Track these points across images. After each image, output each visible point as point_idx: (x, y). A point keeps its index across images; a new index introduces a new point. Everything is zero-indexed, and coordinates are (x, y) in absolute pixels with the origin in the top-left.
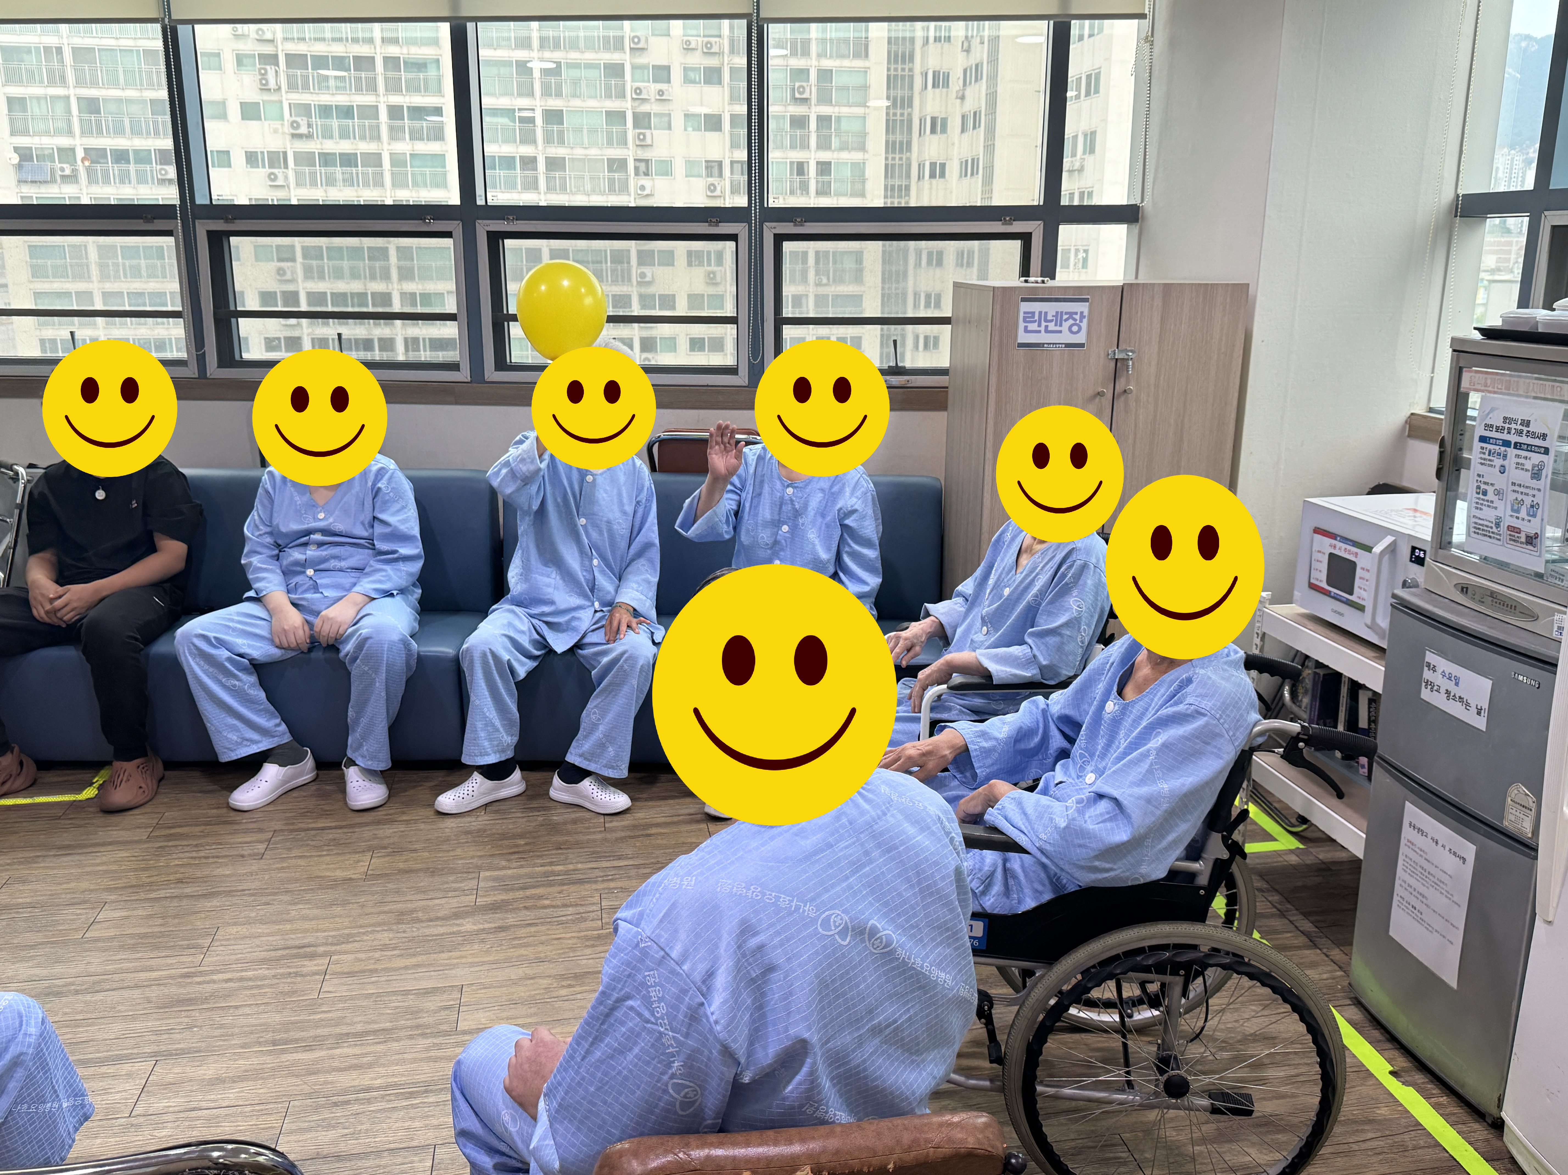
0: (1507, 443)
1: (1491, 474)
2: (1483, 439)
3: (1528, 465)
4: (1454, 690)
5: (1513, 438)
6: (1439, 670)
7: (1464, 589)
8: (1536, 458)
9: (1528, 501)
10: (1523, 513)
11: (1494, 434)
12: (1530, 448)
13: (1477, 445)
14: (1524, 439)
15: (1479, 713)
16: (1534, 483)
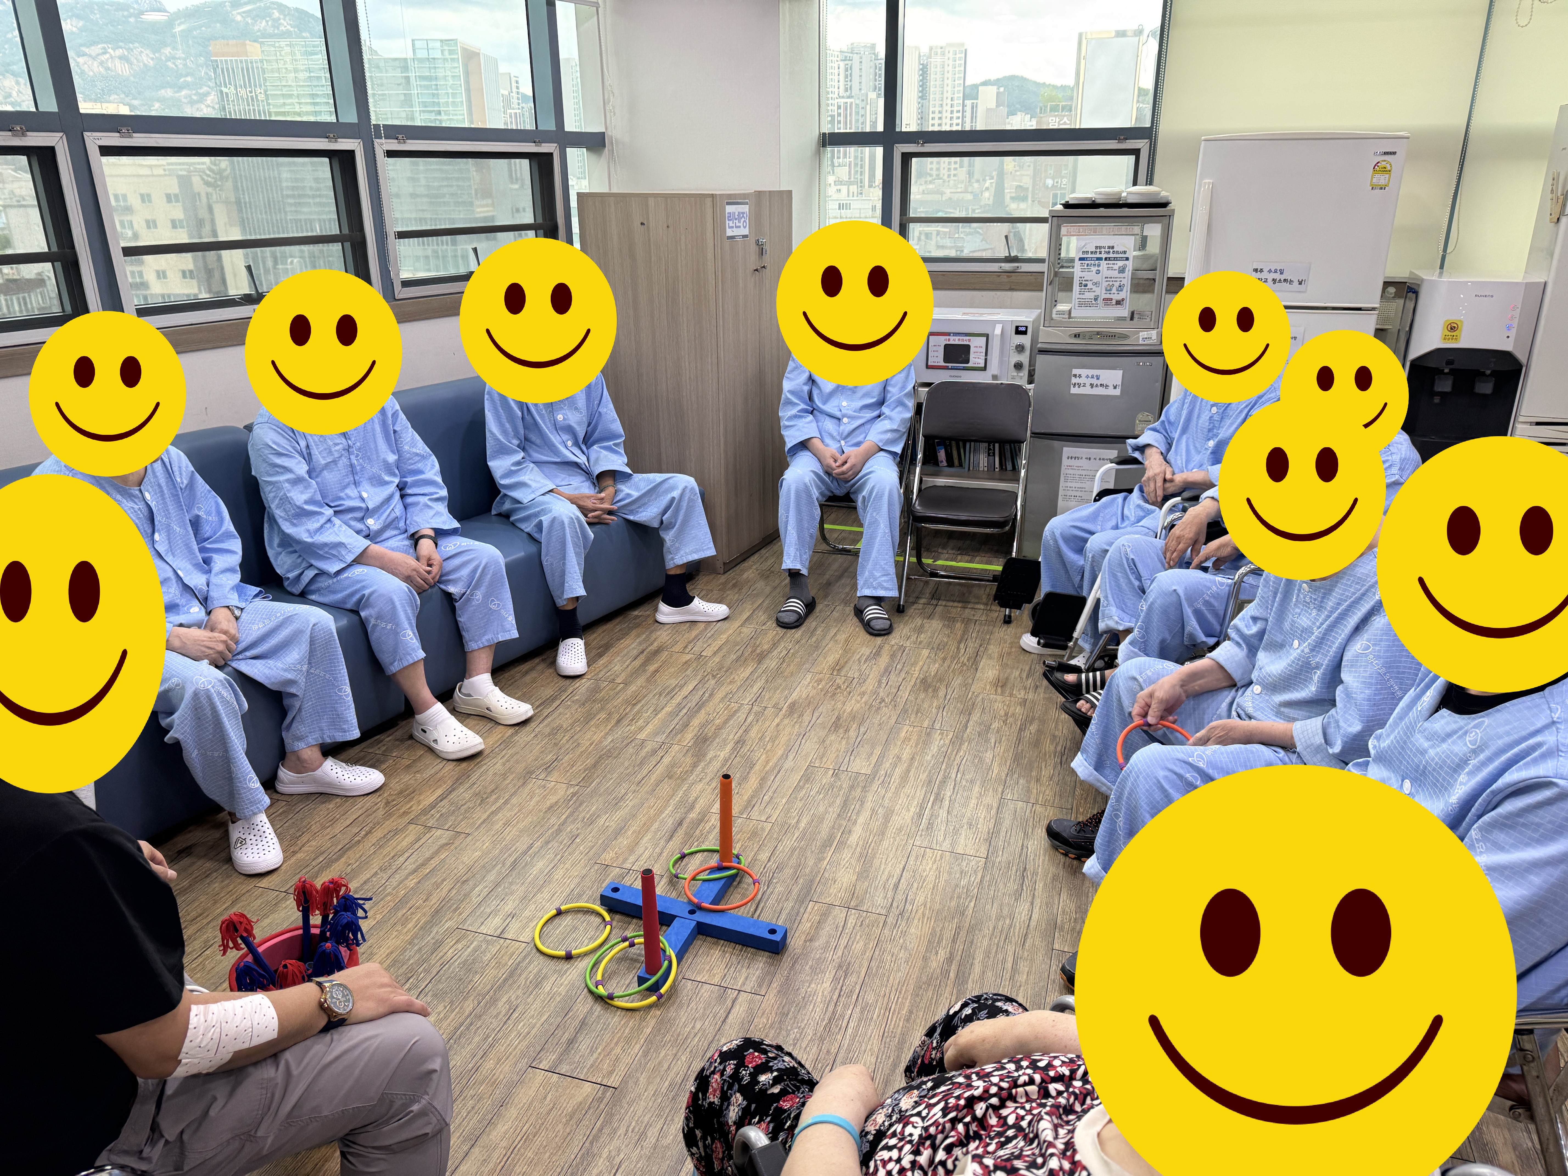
0: (1100, 259)
1: (1091, 275)
2: (1081, 259)
3: (1116, 267)
4: (1095, 381)
5: (1104, 256)
6: (1083, 376)
7: (1077, 336)
8: (1120, 263)
9: (1117, 284)
10: (1114, 290)
11: (1090, 256)
12: (1115, 259)
13: (1077, 263)
14: (1111, 255)
15: (1115, 387)
16: (1121, 275)
